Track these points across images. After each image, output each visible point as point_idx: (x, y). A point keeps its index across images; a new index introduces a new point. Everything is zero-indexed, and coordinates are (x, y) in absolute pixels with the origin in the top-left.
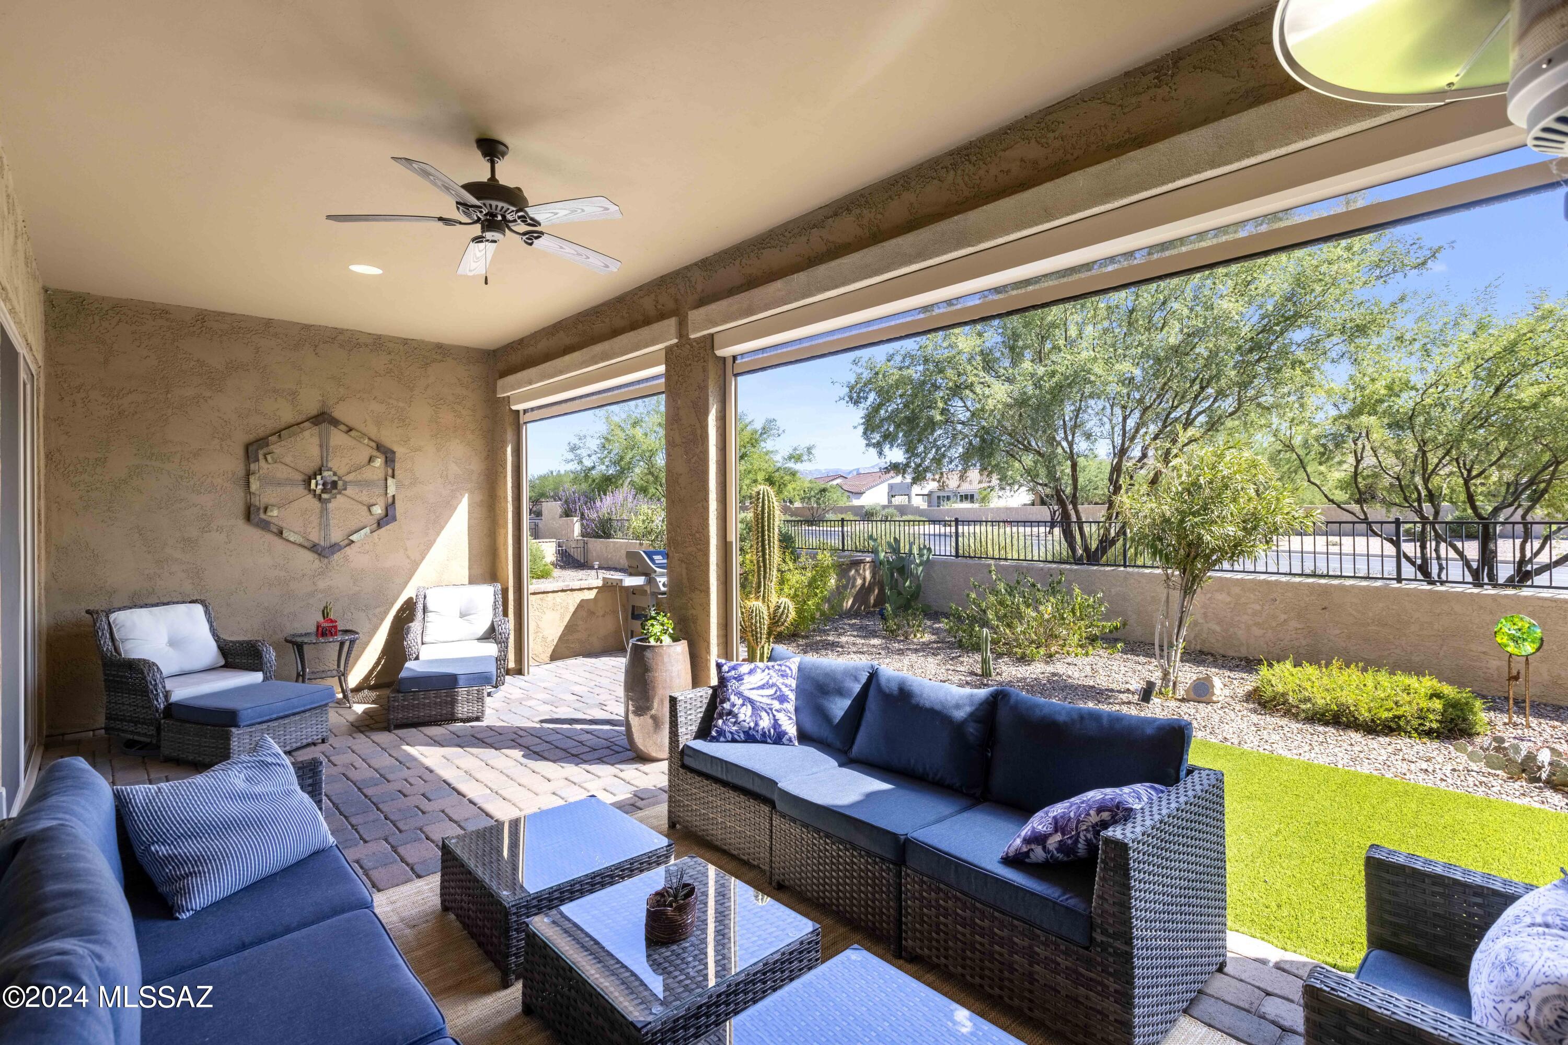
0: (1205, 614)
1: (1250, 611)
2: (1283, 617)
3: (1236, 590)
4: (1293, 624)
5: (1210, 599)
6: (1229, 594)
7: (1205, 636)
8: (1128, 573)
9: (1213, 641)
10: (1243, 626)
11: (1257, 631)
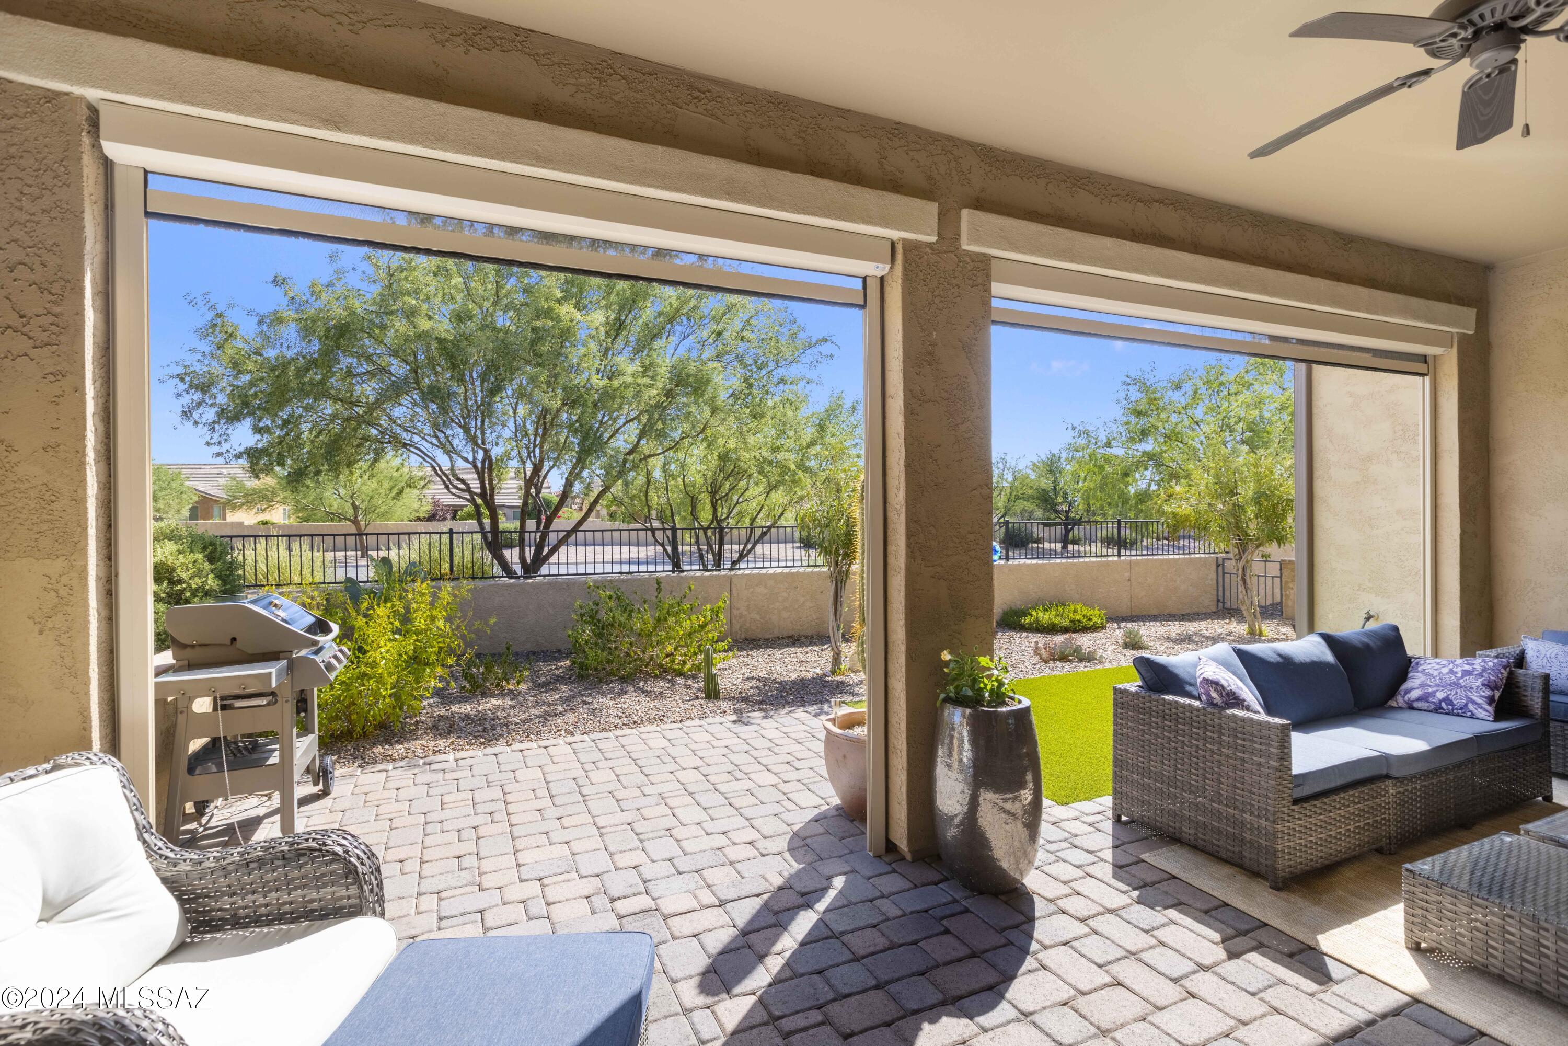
0: (748, 606)
1: (780, 599)
2: (802, 600)
3: (771, 583)
4: (809, 604)
5: (752, 592)
6: (765, 587)
7: (748, 625)
8: (681, 577)
9: (754, 628)
10: (776, 611)
11: (785, 614)
